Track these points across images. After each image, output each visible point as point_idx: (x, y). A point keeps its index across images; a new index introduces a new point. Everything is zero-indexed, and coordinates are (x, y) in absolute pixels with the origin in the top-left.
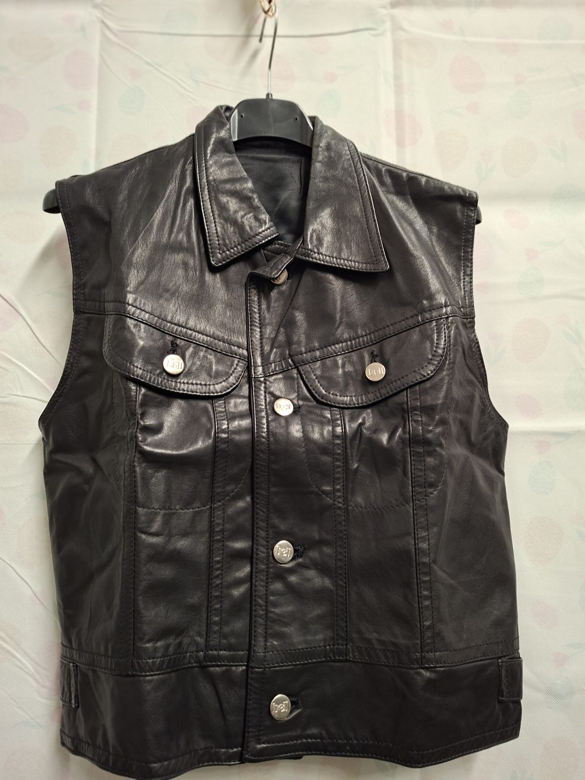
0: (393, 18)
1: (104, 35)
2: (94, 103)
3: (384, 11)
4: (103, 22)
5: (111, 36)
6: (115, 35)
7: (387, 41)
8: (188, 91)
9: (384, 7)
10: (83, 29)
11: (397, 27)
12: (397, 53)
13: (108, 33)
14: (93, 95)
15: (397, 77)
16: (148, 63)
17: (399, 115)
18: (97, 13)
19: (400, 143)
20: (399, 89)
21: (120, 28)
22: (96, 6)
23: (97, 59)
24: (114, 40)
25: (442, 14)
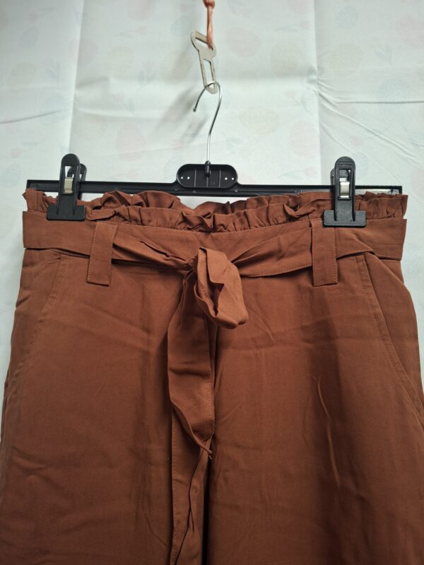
1: (322, 107)
4: (321, 95)
5: (331, 108)
6: (334, 106)
8: (409, 155)
10: (303, 103)
13: (326, 105)
16: (369, 131)
18: (313, 87)
21: (339, 100)
22: (311, 82)
23: (317, 129)
24: (337, 112)
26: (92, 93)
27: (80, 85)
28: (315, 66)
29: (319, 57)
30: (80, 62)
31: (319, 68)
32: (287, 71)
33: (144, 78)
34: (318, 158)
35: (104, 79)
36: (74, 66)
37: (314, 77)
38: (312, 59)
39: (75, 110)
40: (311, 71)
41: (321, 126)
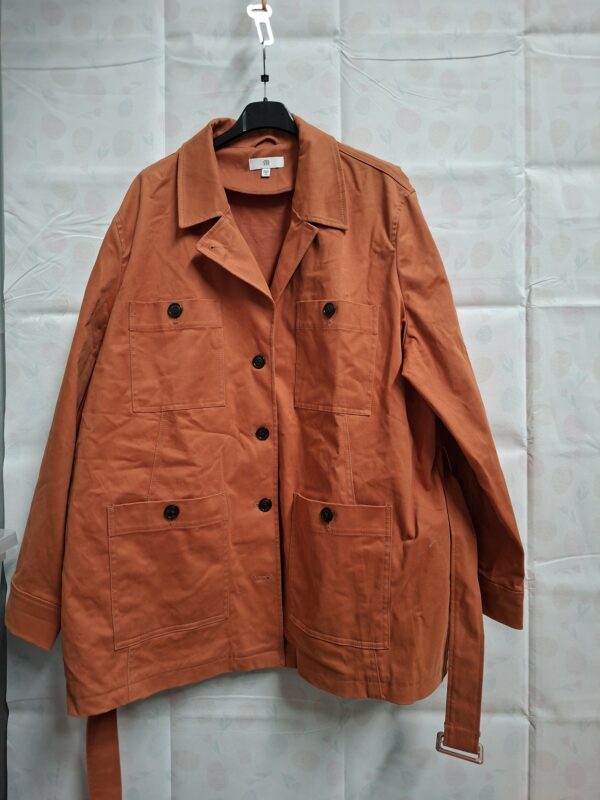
0: (525, 42)
1: (343, 61)
2: (339, 108)
3: (519, 38)
4: (342, 52)
5: (348, 62)
6: (350, 61)
7: (520, 58)
8: (396, 98)
9: (519, 35)
10: (330, 58)
11: (528, 49)
12: (527, 68)
13: (345, 59)
14: (338, 103)
15: (527, 84)
16: (371, 80)
17: (528, 109)
18: (337, 46)
19: (528, 128)
20: (528, 93)
21: (354, 57)
22: (336, 41)
23: (339, 77)
24: (351, 65)
25: (557, 39)
26: (180, 45)
27: (170, 36)
28: (339, 28)
29: (342, 21)
30: (166, 17)
31: (342, 30)
32: (318, 31)
33: (217, 34)
34: (339, 99)
35: (187, 35)
36: (163, 20)
37: (338, 37)
38: (336, 22)
39: (166, 58)
40: (336, 33)
41: (341, 76)
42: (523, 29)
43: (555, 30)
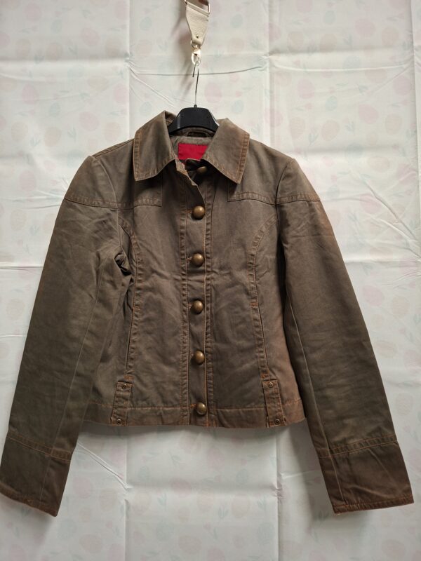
0: (270, 61)
1: (131, 76)
2: (128, 111)
3: (266, 57)
4: (131, 69)
6: (137, 76)
7: (267, 73)
9: (266, 55)
11: (272, 65)
12: (271, 79)
13: (133, 75)
14: (127, 106)
15: (271, 92)
16: (152, 90)
17: (272, 111)
18: (127, 65)
19: (272, 126)
20: (272, 98)
21: (139, 73)
22: (127, 61)
23: (128, 88)
24: (136, 78)
25: (294, 58)
28: (129, 52)
29: (131, 46)
31: (131, 53)
32: (114, 54)
34: (128, 104)
37: (128, 59)
38: (127, 48)
40: (126, 55)
41: (130, 86)
42: (268, 51)
43: (292, 51)
